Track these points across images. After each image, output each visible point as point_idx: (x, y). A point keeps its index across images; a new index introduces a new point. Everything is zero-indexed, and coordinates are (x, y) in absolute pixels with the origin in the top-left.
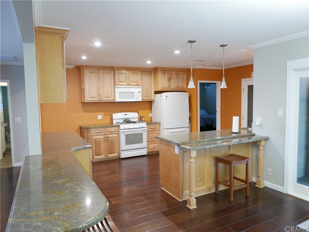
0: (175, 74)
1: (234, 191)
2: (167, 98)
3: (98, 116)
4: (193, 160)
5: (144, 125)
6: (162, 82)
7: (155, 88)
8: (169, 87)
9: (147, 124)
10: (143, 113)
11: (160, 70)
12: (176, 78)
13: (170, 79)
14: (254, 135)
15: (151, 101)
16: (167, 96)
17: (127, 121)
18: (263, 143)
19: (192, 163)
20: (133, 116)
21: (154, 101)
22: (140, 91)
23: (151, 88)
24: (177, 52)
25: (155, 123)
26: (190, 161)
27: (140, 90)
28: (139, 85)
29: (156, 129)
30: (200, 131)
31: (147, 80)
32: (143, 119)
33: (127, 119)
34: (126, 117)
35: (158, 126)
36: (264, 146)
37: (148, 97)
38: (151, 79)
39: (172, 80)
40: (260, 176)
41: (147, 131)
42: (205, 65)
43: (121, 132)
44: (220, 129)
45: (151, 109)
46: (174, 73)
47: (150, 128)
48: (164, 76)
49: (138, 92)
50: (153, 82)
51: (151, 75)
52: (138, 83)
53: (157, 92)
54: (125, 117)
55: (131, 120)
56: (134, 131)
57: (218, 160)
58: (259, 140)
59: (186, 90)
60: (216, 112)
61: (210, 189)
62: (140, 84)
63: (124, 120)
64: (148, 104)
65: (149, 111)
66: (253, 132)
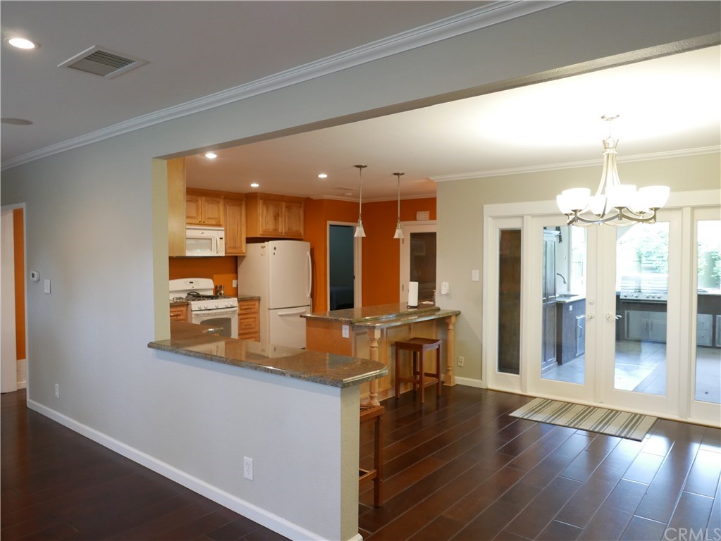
0: (286, 207)
1: (425, 389)
2: (274, 251)
4: (376, 344)
5: (233, 302)
6: (264, 220)
7: (247, 235)
8: (276, 230)
9: (238, 301)
10: (223, 278)
11: (261, 199)
12: (287, 214)
13: (276, 217)
14: (438, 309)
15: (236, 257)
16: (275, 248)
17: (197, 296)
18: (453, 319)
19: (375, 349)
20: (205, 285)
21: (245, 256)
22: (223, 236)
23: (241, 230)
24: (323, 176)
25: (252, 299)
26: (373, 346)
27: (222, 234)
28: (219, 225)
29: (253, 310)
30: (331, 310)
31: (236, 216)
32: (222, 292)
33: (193, 291)
34: (191, 288)
35: (257, 303)
36: (454, 324)
37: (235, 248)
38: (241, 215)
39: (280, 218)
40: (450, 369)
41: (239, 315)
42: (343, 195)
43: (193, 316)
44: (360, 306)
45: (236, 272)
46: (284, 204)
47: (242, 307)
48: (267, 211)
49: (218, 239)
50: (244, 219)
51: (240, 206)
52: (219, 221)
53: (250, 240)
54: (190, 287)
55: (201, 293)
56: (216, 314)
57: (398, 346)
58: (449, 315)
59: (303, 238)
60: (354, 277)
62: (221, 223)
63: (189, 294)
64: (232, 263)
65: (232, 275)
66: (437, 305)
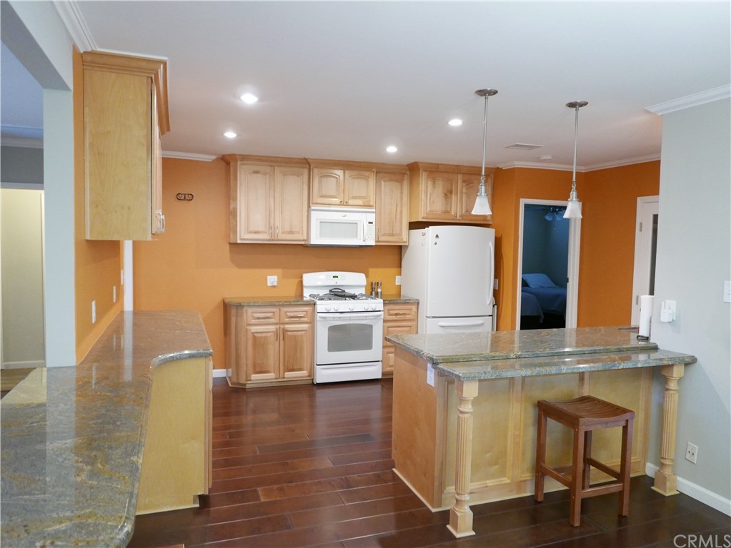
0: (464, 182)
2: (437, 240)
3: (269, 277)
4: (468, 408)
5: (377, 304)
6: (429, 199)
7: (410, 215)
8: (447, 212)
9: (384, 304)
10: (378, 274)
11: (425, 171)
12: (464, 190)
13: (448, 194)
14: (655, 348)
15: (401, 246)
16: (437, 236)
17: (338, 294)
18: (678, 372)
19: (466, 415)
20: (354, 280)
21: (407, 246)
22: (373, 220)
23: (401, 212)
24: (456, 123)
25: (406, 302)
26: (461, 409)
27: (372, 217)
28: (370, 206)
29: (408, 317)
31: (392, 194)
32: (379, 290)
33: (337, 287)
34: (334, 284)
35: (414, 308)
36: (680, 380)
37: (393, 235)
38: (402, 193)
39: (453, 196)
40: (667, 462)
41: (385, 321)
42: (539, 160)
43: (318, 319)
45: (400, 266)
46: (460, 177)
47: (392, 312)
48: (434, 187)
49: (366, 224)
50: (405, 199)
51: (401, 181)
52: (369, 201)
53: (414, 225)
54: (333, 282)
55: (350, 291)
56: (350, 319)
57: (545, 410)
58: (665, 363)
59: (491, 223)
60: (567, 280)
61: (520, 485)
62: (372, 203)
63: (331, 291)
64: (394, 254)
65: (395, 270)
66: (652, 340)
